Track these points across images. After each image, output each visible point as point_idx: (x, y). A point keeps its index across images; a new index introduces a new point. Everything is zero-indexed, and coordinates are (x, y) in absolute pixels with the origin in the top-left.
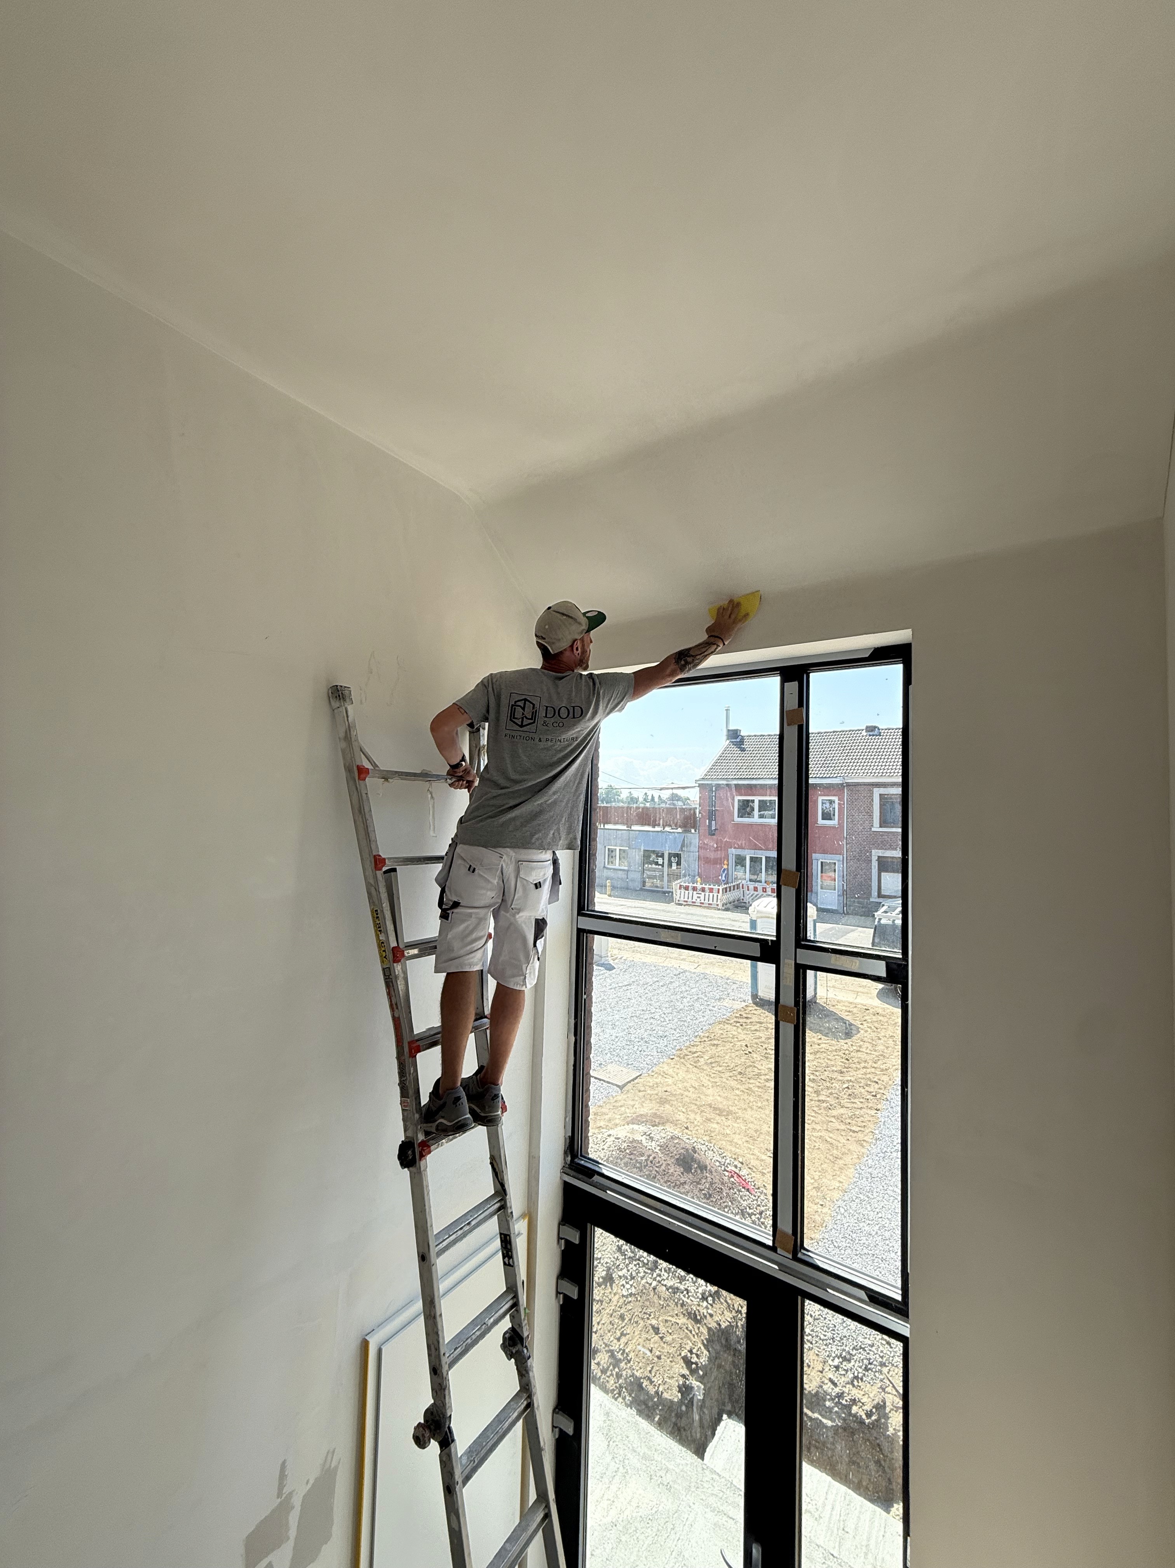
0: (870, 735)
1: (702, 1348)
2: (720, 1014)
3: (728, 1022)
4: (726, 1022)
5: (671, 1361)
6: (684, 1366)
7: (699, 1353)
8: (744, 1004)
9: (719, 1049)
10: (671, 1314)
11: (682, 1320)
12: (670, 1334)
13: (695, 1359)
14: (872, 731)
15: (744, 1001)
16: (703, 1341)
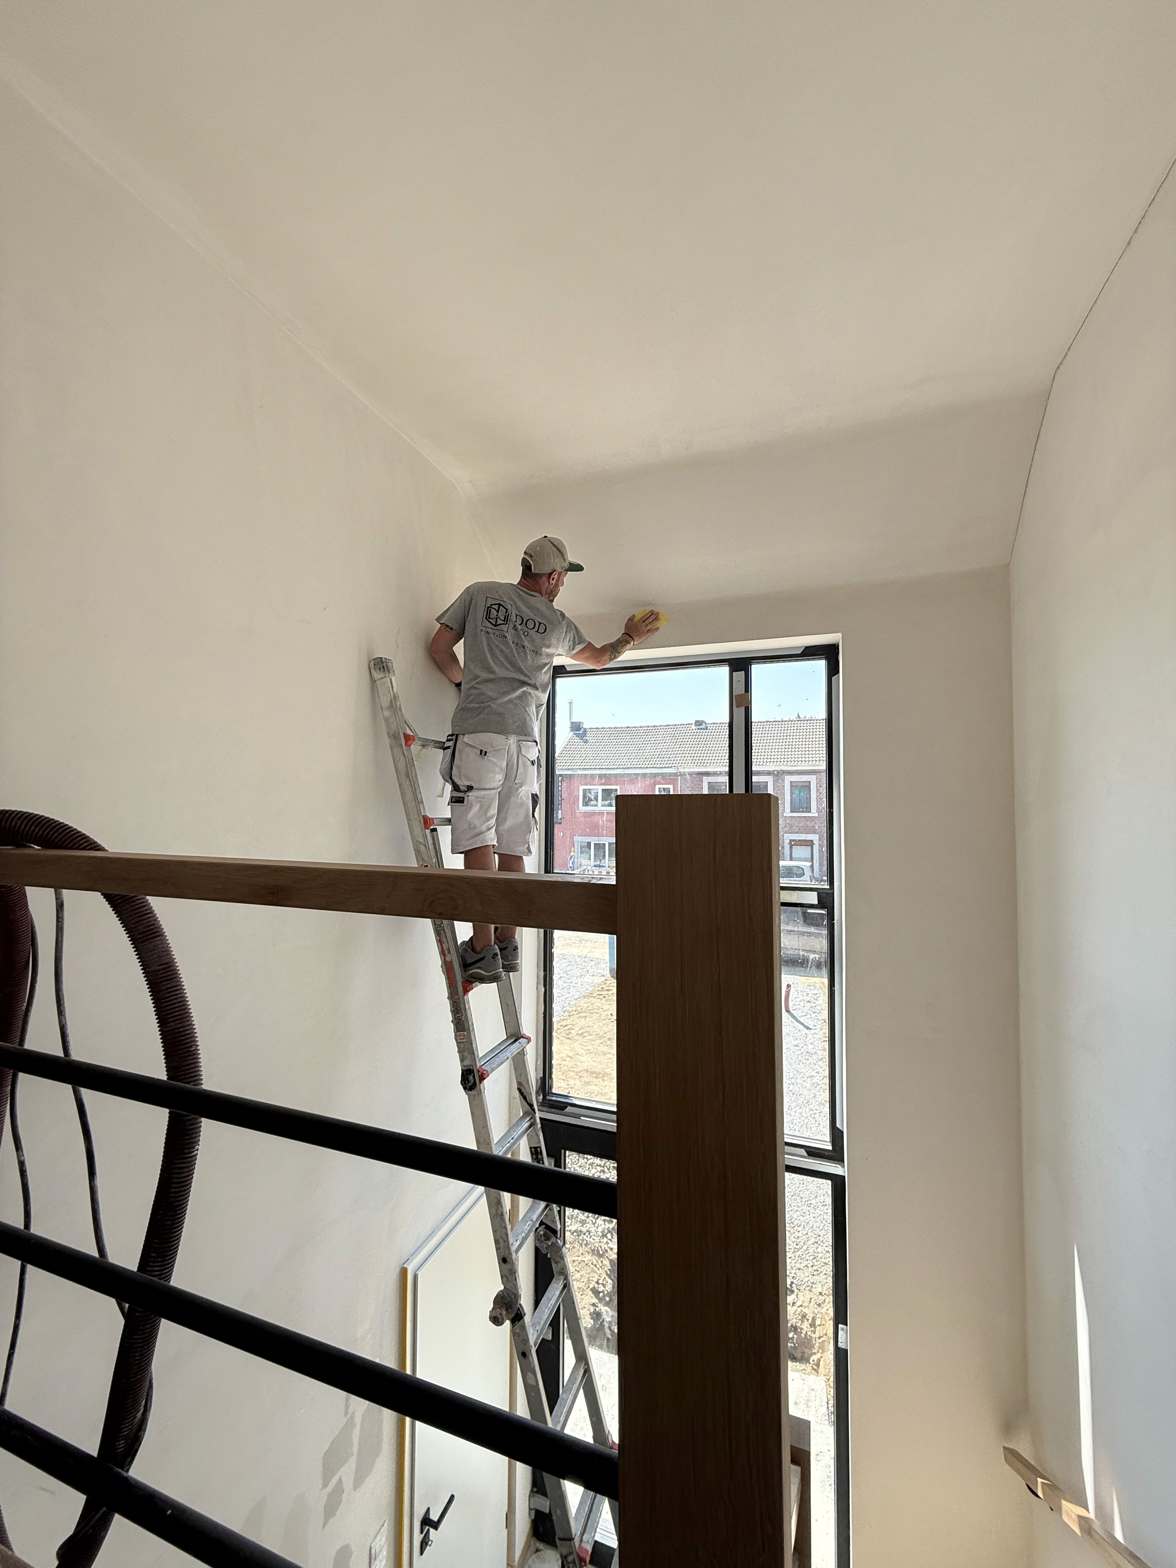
0: (698, 729)
1: (607, 1278)
2: (583, 989)
3: (592, 995)
4: (590, 995)
5: (581, 1295)
6: (593, 1296)
7: (604, 1283)
8: (603, 979)
9: (588, 1019)
10: (576, 1255)
11: (588, 1258)
12: (578, 1271)
13: (601, 1288)
14: (700, 725)
15: (603, 976)
16: (606, 1271)
